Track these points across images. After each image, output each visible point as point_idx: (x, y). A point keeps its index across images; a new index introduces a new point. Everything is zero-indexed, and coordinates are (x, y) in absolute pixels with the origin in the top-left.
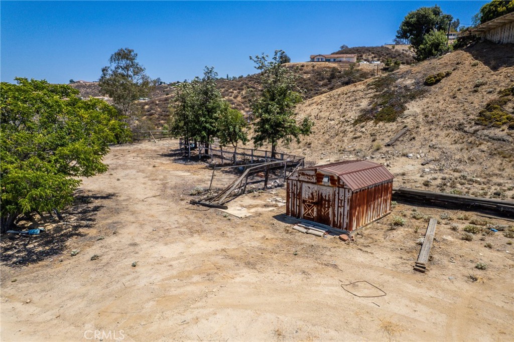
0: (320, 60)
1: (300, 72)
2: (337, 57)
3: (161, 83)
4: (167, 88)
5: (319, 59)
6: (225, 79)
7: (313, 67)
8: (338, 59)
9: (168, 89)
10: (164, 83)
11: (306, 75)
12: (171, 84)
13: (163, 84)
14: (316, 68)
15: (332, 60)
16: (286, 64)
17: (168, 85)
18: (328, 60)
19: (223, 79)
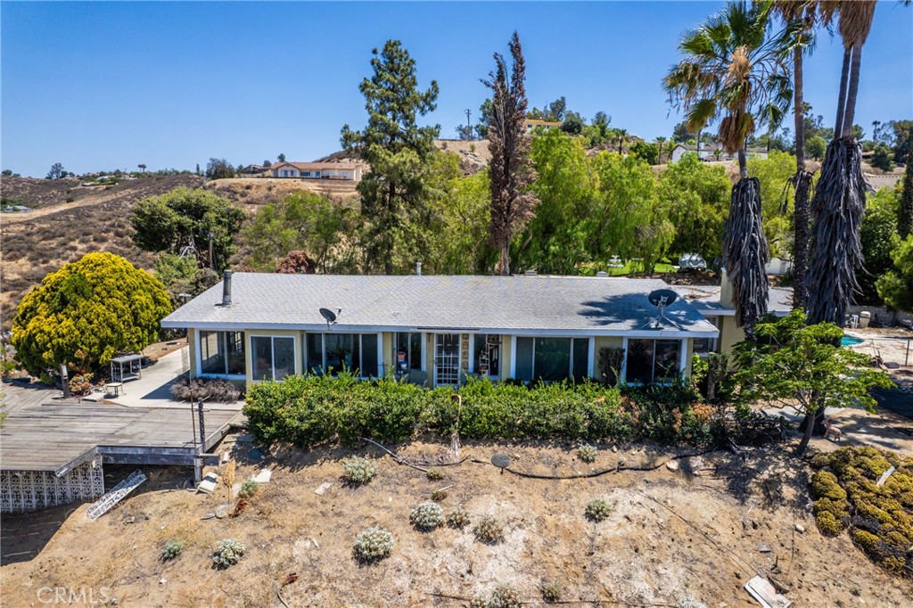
0: (289, 175)
1: (242, 200)
2: (323, 169)
3: (64, 174)
4: (76, 184)
5: (286, 172)
6: (192, 174)
7: (270, 189)
8: (325, 174)
9: (80, 187)
10: (72, 175)
11: (249, 206)
12: (87, 178)
13: (68, 177)
14: (274, 192)
15: (313, 175)
16: (217, 181)
17: (81, 179)
18: (305, 175)
19: (189, 173)
